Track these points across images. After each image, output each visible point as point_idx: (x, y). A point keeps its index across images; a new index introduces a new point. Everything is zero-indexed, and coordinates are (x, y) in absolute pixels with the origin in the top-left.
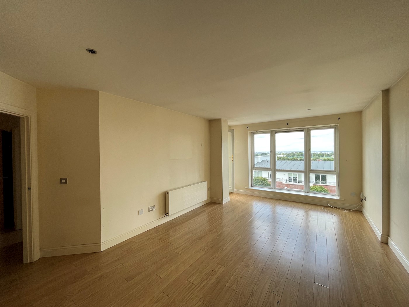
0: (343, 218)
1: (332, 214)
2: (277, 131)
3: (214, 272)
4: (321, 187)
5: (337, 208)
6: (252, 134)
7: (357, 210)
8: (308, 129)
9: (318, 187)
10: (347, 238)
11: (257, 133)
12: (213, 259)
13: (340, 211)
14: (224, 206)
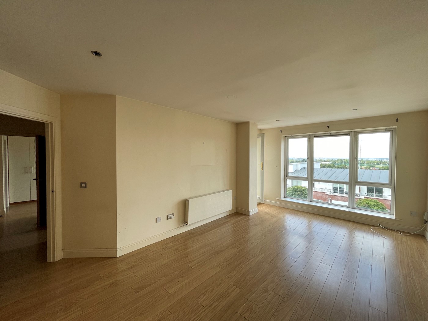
0: (398, 243)
1: (383, 237)
2: (316, 135)
3: (227, 293)
4: (374, 201)
5: (390, 229)
6: (286, 139)
7: (417, 233)
8: (354, 133)
9: (371, 200)
10: (401, 269)
11: (292, 137)
12: (228, 278)
13: (394, 233)
14: (250, 217)
